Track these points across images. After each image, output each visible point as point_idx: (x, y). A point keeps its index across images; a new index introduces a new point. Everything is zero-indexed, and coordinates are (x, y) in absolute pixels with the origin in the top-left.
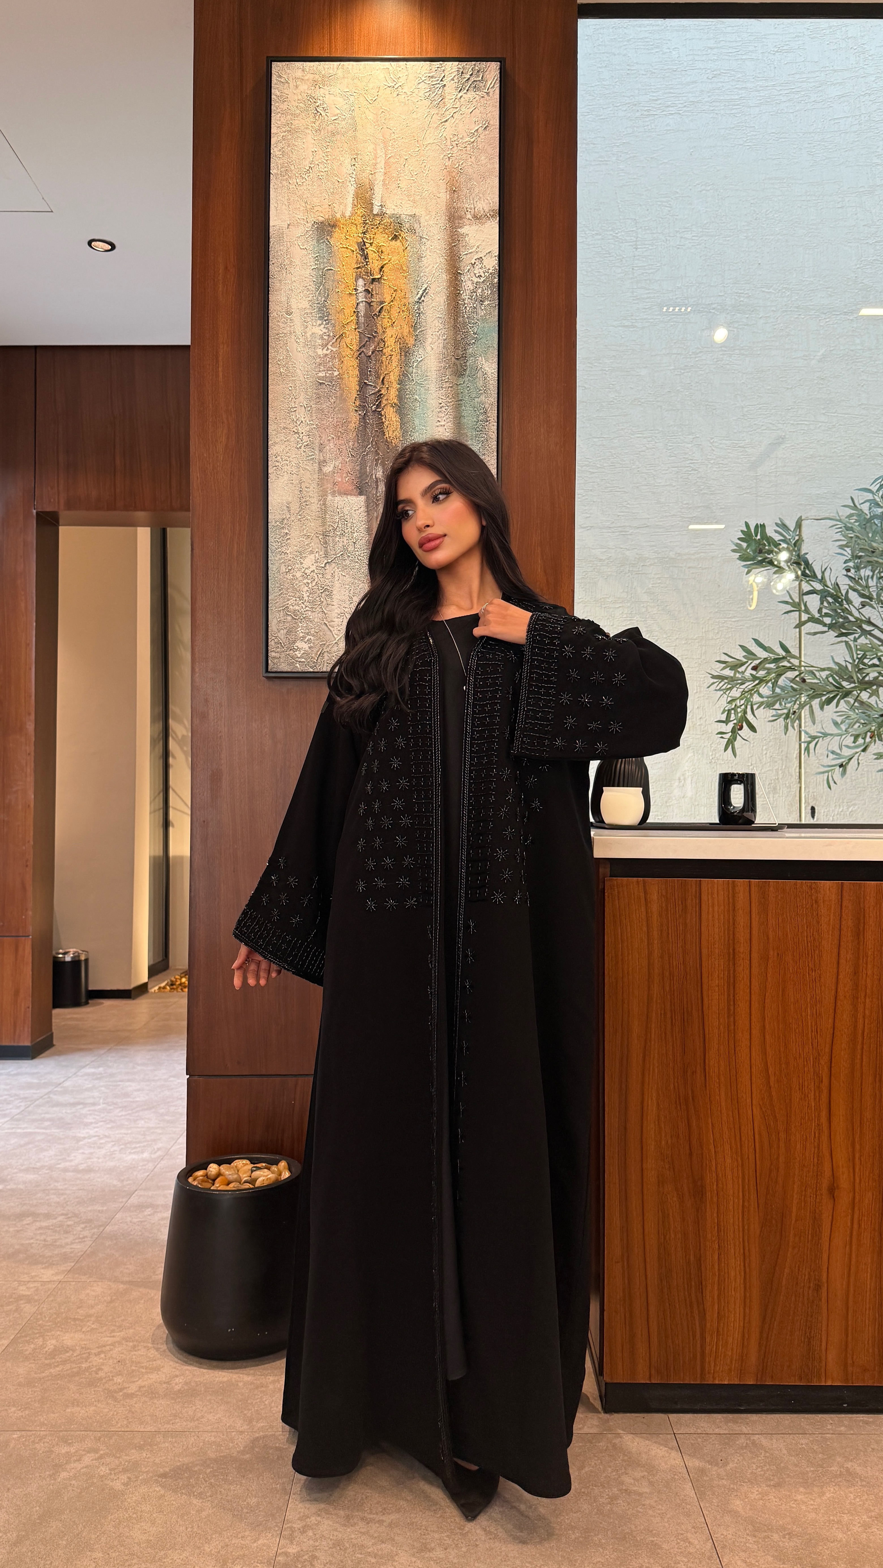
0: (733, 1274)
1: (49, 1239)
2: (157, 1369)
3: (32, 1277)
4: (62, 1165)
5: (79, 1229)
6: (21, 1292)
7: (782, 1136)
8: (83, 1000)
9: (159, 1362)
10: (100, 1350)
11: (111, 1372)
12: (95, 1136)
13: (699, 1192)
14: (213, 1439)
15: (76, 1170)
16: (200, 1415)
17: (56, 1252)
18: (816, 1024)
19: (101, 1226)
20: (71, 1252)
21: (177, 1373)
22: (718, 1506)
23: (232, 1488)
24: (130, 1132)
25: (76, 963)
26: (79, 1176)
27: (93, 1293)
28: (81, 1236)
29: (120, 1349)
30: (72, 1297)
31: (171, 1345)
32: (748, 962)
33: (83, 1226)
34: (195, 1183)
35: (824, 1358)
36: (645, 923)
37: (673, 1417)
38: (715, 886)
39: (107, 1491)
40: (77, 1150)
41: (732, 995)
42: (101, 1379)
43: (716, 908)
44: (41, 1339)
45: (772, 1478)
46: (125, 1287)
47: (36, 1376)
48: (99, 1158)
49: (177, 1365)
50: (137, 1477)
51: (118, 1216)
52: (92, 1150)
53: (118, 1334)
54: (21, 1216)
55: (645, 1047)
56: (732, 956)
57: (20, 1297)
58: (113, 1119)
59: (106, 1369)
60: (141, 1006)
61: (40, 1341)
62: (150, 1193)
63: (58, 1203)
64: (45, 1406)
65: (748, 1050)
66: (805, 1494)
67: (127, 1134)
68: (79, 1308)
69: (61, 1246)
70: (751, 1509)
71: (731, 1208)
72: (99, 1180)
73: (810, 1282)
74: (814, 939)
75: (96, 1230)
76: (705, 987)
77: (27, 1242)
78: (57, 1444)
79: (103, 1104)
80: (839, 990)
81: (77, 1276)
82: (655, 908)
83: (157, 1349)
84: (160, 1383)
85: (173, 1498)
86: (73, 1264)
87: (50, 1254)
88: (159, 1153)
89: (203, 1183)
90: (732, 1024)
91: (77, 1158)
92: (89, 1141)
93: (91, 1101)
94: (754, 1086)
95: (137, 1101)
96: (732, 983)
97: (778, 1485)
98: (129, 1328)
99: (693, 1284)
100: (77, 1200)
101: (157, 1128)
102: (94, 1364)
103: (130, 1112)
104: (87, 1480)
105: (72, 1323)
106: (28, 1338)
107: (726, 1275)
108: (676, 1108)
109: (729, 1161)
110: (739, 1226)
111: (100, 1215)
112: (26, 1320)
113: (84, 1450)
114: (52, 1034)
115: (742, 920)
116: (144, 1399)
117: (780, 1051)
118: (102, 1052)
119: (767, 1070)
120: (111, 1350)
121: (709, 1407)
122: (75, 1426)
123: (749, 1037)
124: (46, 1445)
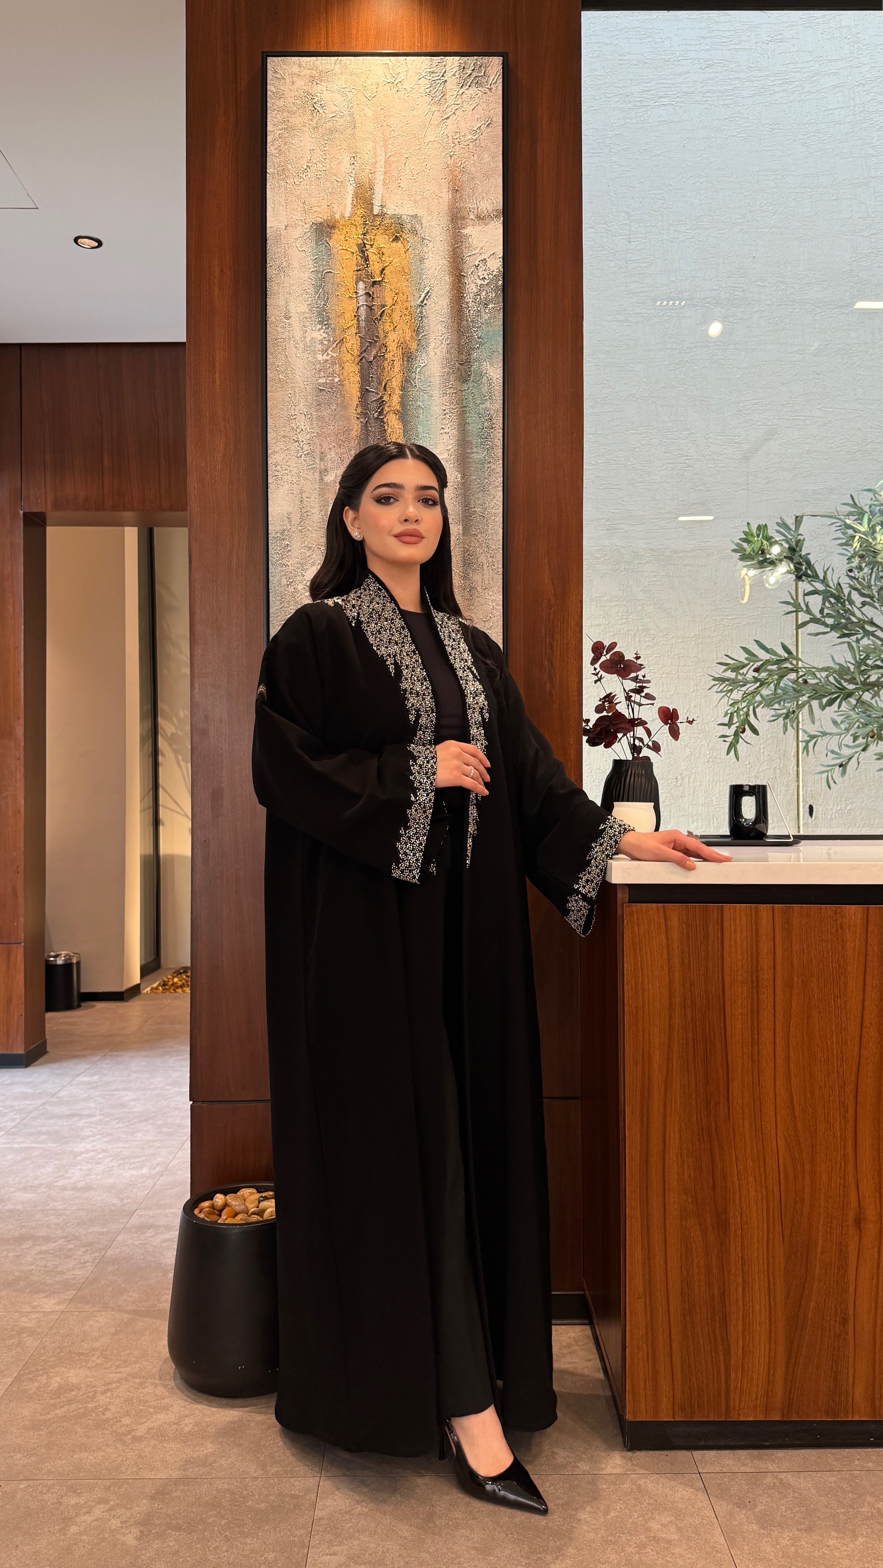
0: (757, 1307)
1: (49, 1264)
2: (166, 1408)
3: (34, 1307)
4: (59, 1184)
5: (80, 1253)
6: (23, 1324)
7: (808, 1167)
8: (76, 1003)
9: (167, 1401)
10: (106, 1388)
11: (119, 1412)
12: (93, 1151)
13: (722, 1225)
14: (226, 1486)
15: (75, 1189)
16: (212, 1459)
17: (57, 1279)
18: (842, 1052)
19: (101, 1249)
20: (73, 1279)
21: (187, 1412)
22: (749, 1554)
23: (249, 1541)
24: (127, 1145)
25: (68, 966)
26: (78, 1194)
27: (98, 1325)
28: (82, 1261)
29: (126, 1386)
30: (76, 1329)
31: (179, 1381)
32: (772, 990)
33: (84, 1249)
34: (202, 1216)
35: (850, 1392)
36: (665, 951)
37: (697, 1454)
38: (738, 912)
39: (119, 1546)
40: (75, 1166)
41: (755, 1024)
42: (108, 1420)
43: (739, 936)
44: (45, 1377)
45: (802, 1521)
46: (129, 1316)
47: (41, 1418)
48: (97, 1175)
49: (186, 1403)
50: (150, 1531)
51: (120, 1238)
52: (90, 1166)
53: (124, 1369)
54: (20, 1240)
55: (667, 1078)
56: (755, 984)
57: (23, 1330)
58: (110, 1132)
59: (113, 1409)
60: (134, 1009)
61: (43, 1379)
62: (151, 1213)
63: (58, 1224)
64: (52, 1452)
65: (772, 1081)
66: (837, 1538)
67: (126, 1148)
68: (82, 1341)
69: (62, 1273)
70: (783, 1557)
71: (755, 1240)
72: (98, 1198)
73: (836, 1316)
74: (840, 966)
75: (97, 1254)
76: (728, 1015)
77: (28, 1268)
78: (66, 1494)
79: (100, 1115)
80: (865, 1017)
81: (79, 1305)
82: (675, 935)
83: (165, 1386)
84: (170, 1424)
85: (187, 1554)
86: (75, 1292)
87: (50, 1281)
88: (158, 1169)
89: (211, 1216)
90: (756, 1053)
91: (76, 1175)
92: (87, 1155)
93: (86, 1112)
94: (778, 1117)
95: (134, 1112)
96: (755, 1011)
97: (809, 1529)
98: (135, 1362)
99: (717, 1319)
100: (77, 1221)
101: (155, 1141)
102: (101, 1404)
103: (127, 1124)
104: (98, 1534)
105: (77, 1358)
106: (31, 1376)
107: (751, 1309)
108: (699, 1140)
109: (753, 1193)
110: (763, 1259)
111: (100, 1237)
112: (29, 1355)
113: (93, 1501)
114: (46, 1040)
115: (765, 946)
116: (153, 1442)
117: (805, 1080)
118: (96, 1058)
119: (792, 1100)
120: (118, 1387)
121: (733, 1443)
122: (84, 1474)
123: (773, 1066)
124: (54, 1495)
